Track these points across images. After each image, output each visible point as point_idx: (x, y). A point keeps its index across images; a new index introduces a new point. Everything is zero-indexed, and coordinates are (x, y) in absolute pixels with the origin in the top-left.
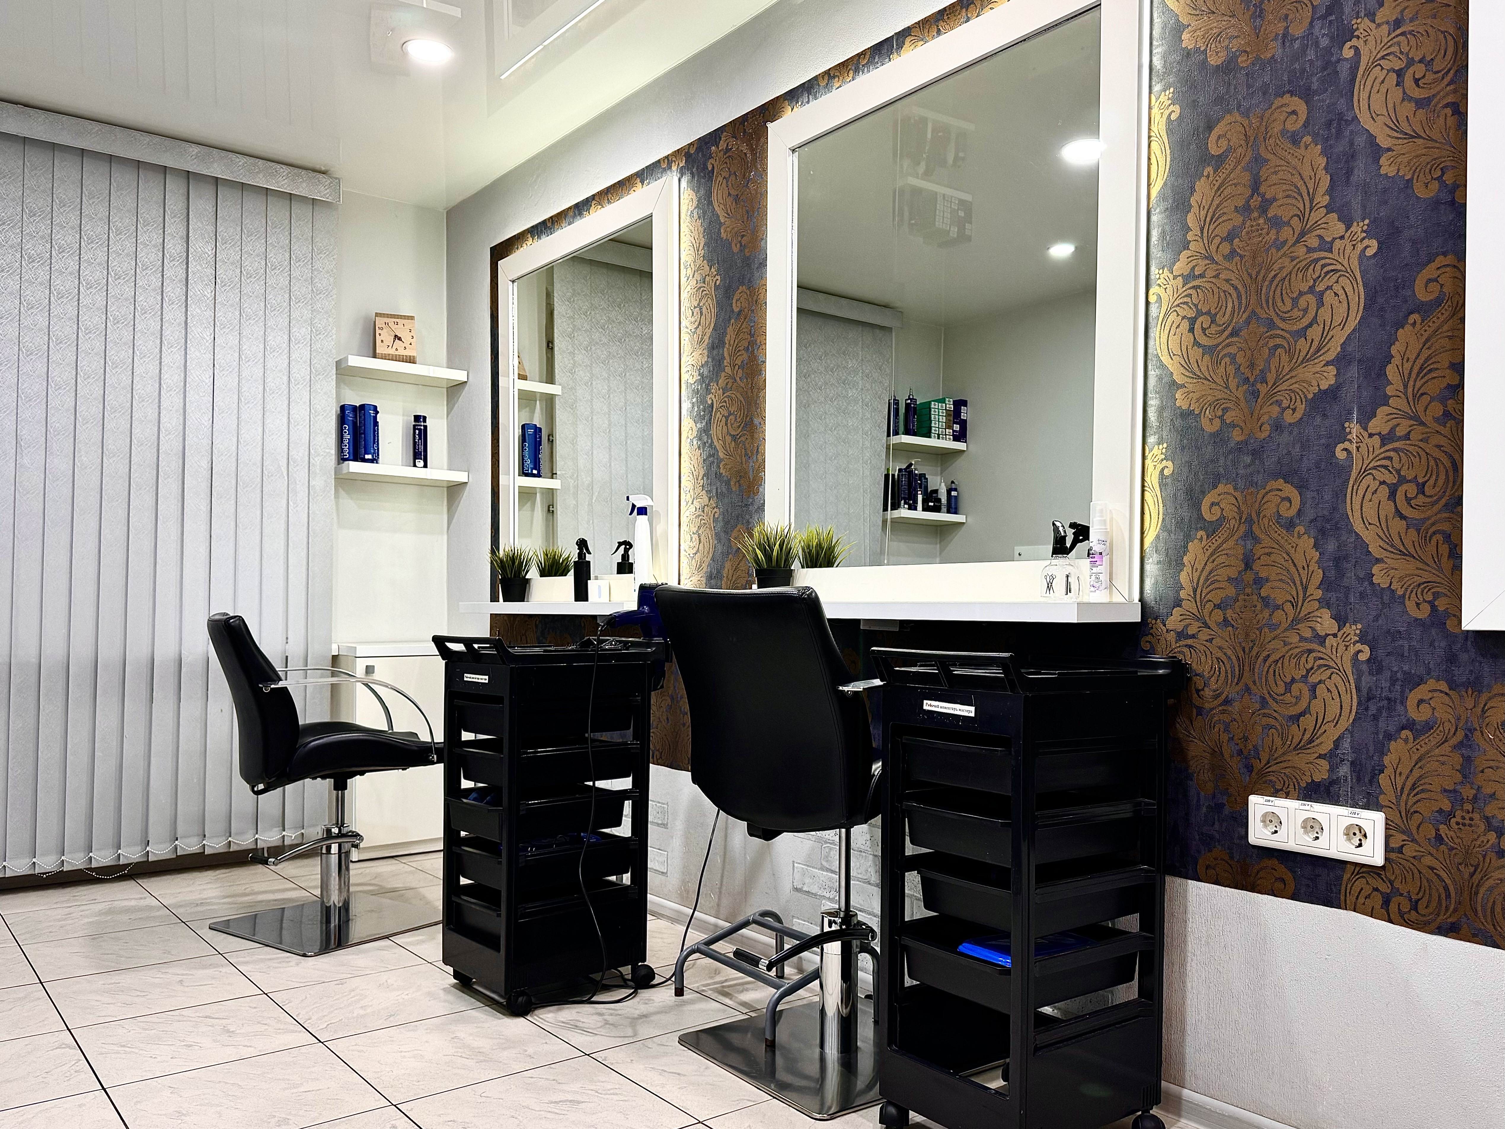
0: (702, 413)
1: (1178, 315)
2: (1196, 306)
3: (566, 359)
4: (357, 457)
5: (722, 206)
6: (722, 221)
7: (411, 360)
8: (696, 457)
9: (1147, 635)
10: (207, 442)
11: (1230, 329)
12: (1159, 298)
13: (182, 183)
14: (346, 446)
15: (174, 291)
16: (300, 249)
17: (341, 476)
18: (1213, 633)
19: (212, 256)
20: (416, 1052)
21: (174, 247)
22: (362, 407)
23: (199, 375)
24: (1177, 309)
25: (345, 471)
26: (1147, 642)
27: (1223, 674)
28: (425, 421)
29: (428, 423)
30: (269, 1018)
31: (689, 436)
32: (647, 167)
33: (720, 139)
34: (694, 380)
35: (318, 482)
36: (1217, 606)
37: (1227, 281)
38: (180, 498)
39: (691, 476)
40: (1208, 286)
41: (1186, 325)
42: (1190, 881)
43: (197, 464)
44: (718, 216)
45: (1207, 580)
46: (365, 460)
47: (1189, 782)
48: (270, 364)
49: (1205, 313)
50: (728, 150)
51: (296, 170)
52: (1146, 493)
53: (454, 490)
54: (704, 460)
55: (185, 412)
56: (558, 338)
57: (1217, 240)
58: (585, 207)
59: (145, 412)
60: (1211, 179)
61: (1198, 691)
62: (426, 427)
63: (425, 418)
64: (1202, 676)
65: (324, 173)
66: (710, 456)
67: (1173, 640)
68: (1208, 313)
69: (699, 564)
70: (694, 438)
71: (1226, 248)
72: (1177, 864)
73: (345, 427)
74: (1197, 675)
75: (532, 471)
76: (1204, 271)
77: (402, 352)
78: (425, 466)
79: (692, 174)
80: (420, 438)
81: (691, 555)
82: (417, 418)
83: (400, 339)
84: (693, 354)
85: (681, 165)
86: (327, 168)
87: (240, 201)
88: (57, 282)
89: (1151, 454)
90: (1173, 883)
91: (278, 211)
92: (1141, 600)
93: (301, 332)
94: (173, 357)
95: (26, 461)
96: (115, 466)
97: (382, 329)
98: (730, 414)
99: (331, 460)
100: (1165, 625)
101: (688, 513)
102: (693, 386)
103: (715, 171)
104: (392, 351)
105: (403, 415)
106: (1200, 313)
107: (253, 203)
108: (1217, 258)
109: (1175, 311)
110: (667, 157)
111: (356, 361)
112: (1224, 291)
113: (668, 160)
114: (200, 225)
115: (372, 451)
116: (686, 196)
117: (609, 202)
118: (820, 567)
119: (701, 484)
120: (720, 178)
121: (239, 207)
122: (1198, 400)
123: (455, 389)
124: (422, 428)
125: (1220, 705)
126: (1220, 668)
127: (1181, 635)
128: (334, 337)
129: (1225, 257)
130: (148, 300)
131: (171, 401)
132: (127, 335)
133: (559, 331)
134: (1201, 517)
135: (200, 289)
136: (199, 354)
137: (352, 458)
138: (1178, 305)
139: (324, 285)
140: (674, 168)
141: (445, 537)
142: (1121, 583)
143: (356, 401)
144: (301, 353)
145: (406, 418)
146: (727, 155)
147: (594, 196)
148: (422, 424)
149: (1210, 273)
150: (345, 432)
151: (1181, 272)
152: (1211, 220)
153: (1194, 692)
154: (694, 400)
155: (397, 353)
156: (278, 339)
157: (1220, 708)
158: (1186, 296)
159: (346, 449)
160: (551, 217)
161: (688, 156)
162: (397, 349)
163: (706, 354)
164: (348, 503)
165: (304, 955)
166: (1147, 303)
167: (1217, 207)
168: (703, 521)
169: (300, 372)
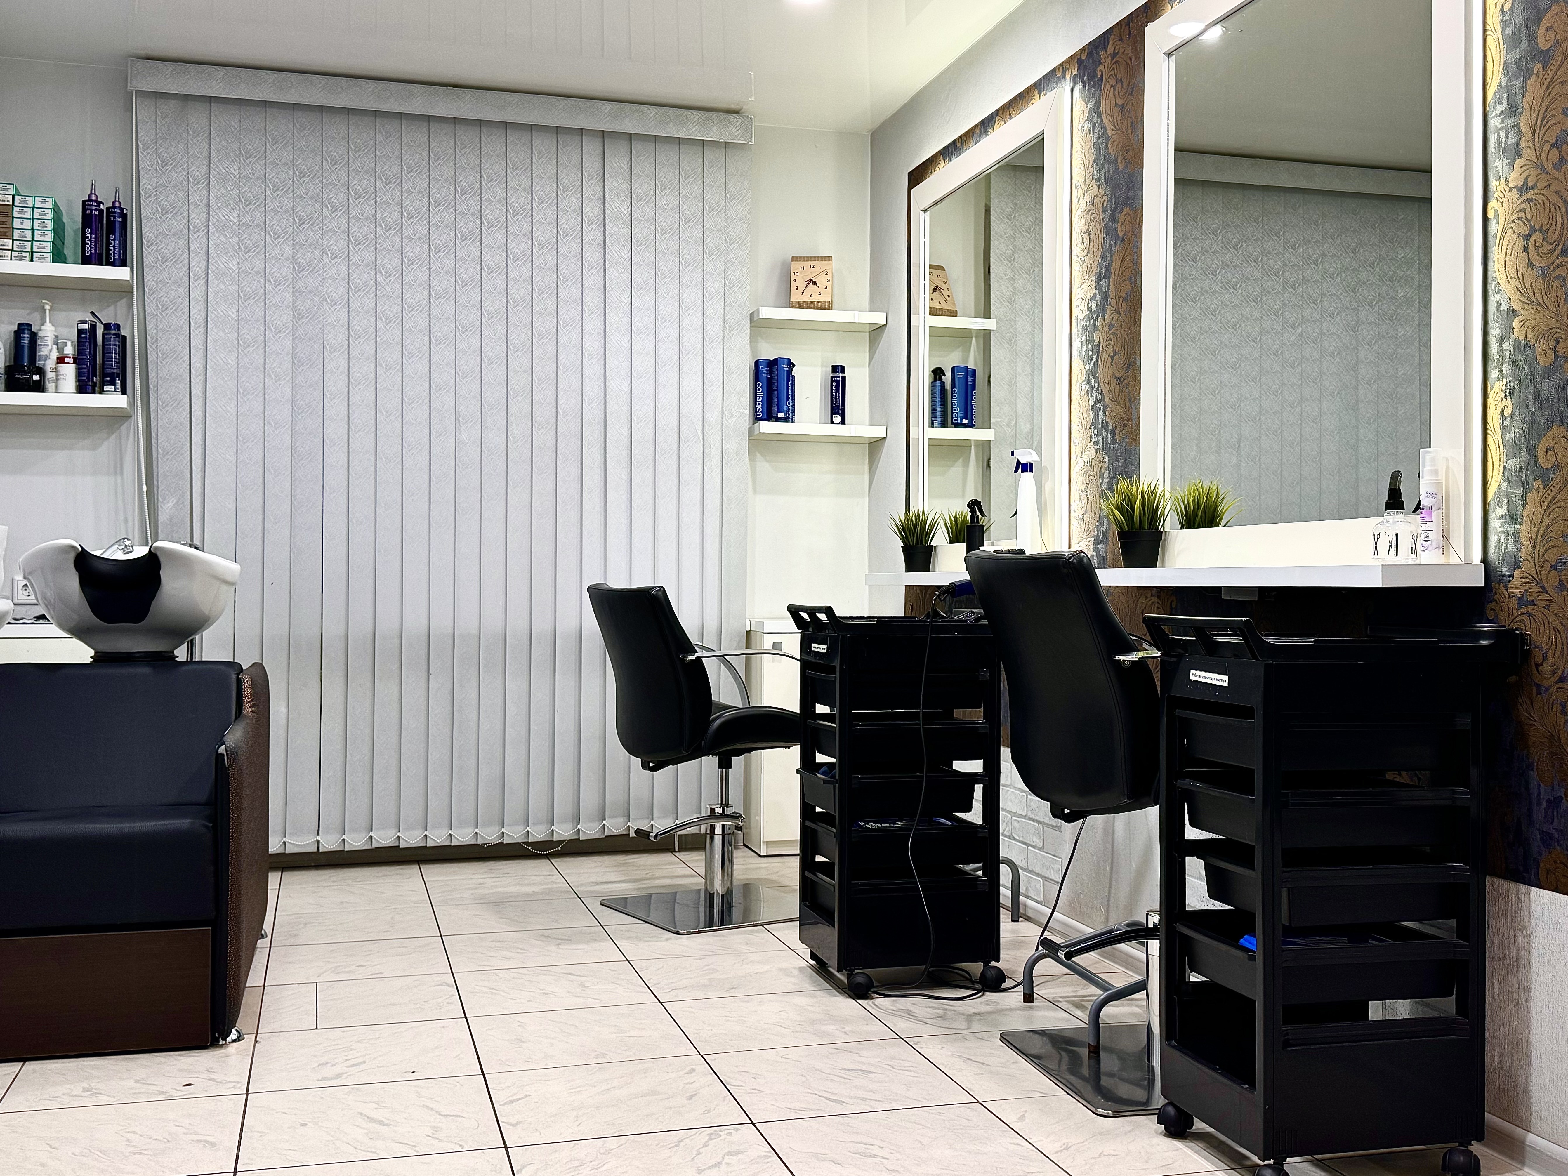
0: (1090, 353)
1: (1514, 232)
2: (1529, 221)
3: (1003, 286)
4: (770, 416)
5: (1109, 118)
6: (1110, 135)
7: (826, 306)
8: (1084, 404)
9: (1491, 602)
10: (626, 409)
11: (1560, 247)
12: (1496, 211)
13: (598, 143)
14: (759, 404)
15: (592, 255)
16: (714, 197)
17: (753, 438)
18: (1550, 598)
19: (627, 215)
20: (741, 1018)
21: (592, 210)
22: (776, 360)
23: (618, 340)
24: (1513, 225)
25: (756, 432)
26: (1492, 609)
27: (1559, 645)
28: (843, 371)
29: (846, 374)
30: (623, 980)
31: (1079, 379)
32: (1043, 77)
33: (1109, 43)
34: (1084, 315)
35: (731, 446)
36: (1554, 567)
37: (1557, 192)
38: (603, 466)
39: (1080, 426)
40: (1539, 198)
41: (1521, 243)
42: (1533, 888)
43: (617, 431)
44: (1106, 129)
45: (1544, 536)
46: (778, 420)
47: (1530, 772)
48: (685, 323)
49: (1538, 230)
50: (1114, 55)
51: (707, 114)
52: (1489, 436)
53: (875, 446)
54: (1092, 407)
55: (605, 379)
56: (994, 263)
57: (1547, 147)
58: (990, 124)
59: (569, 381)
60: (1541, 76)
61: (1537, 666)
62: (844, 378)
63: (843, 368)
64: (1540, 648)
65: (737, 112)
66: (1097, 401)
67: (1515, 606)
68: (1540, 229)
69: (1087, 526)
70: (1084, 381)
71: (1555, 156)
72: (1521, 869)
73: (759, 384)
74: (1536, 647)
75: (961, 420)
76: (1536, 183)
77: (816, 298)
78: (843, 422)
79: (1084, 83)
80: (837, 391)
81: (1081, 516)
82: (835, 369)
83: (815, 283)
84: (1083, 286)
85: (1074, 74)
86: (738, 107)
87: (653, 154)
88: (486, 258)
89: (1493, 391)
90: (1495, 885)
91: (690, 160)
92: (1485, 560)
93: (714, 285)
94: (593, 324)
95: (464, 436)
96: (543, 438)
97: (796, 274)
98: (1115, 354)
99: (745, 420)
100: (1507, 590)
101: (1078, 467)
102: (1083, 323)
103: (1104, 79)
104: (806, 298)
105: (822, 366)
106: (1533, 230)
107: (667, 155)
108: (1548, 167)
109: (1511, 227)
110: (1061, 65)
111: (767, 313)
112: (1555, 205)
113: (1063, 68)
114: (616, 184)
115: (785, 409)
116: (1078, 107)
117: (1011, 118)
118: (1199, 527)
119: (1089, 435)
120: (1108, 87)
121: (653, 160)
122: (1533, 328)
123: (877, 331)
124: (840, 379)
125: (1556, 683)
126: (1556, 639)
127: (1522, 602)
128: (748, 288)
129: (1555, 166)
130: (569, 267)
131: (593, 369)
132: (551, 304)
133: (996, 254)
134: (1537, 464)
135: (617, 251)
136: (617, 318)
137: (765, 417)
138: (1513, 222)
139: (738, 233)
140: (1068, 77)
141: (867, 500)
142: (1457, 541)
143: (769, 355)
144: (715, 308)
145: (824, 369)
146: (1114, 60)
147: (997, 110)
148: (840, 375)
149: (1540, 185)
150: (759, 390)
151: (1515, 184)
152: (1541, 124)
153: (1534, 667)
154: (1083, 339)
155: (812, 299)
156: (691, 296)
157: (1558, 686)
158: (1521, 210)
159: (759, 407)
160: (960, 137)
161: (1080, 62)
162: (811, 296)
163: (1094, 286)
164: (763, 465)
165: (678, 933)
166: (1485, 220)
167: (1547, 109)
168: (1091, 477)
169: (714, 328)
